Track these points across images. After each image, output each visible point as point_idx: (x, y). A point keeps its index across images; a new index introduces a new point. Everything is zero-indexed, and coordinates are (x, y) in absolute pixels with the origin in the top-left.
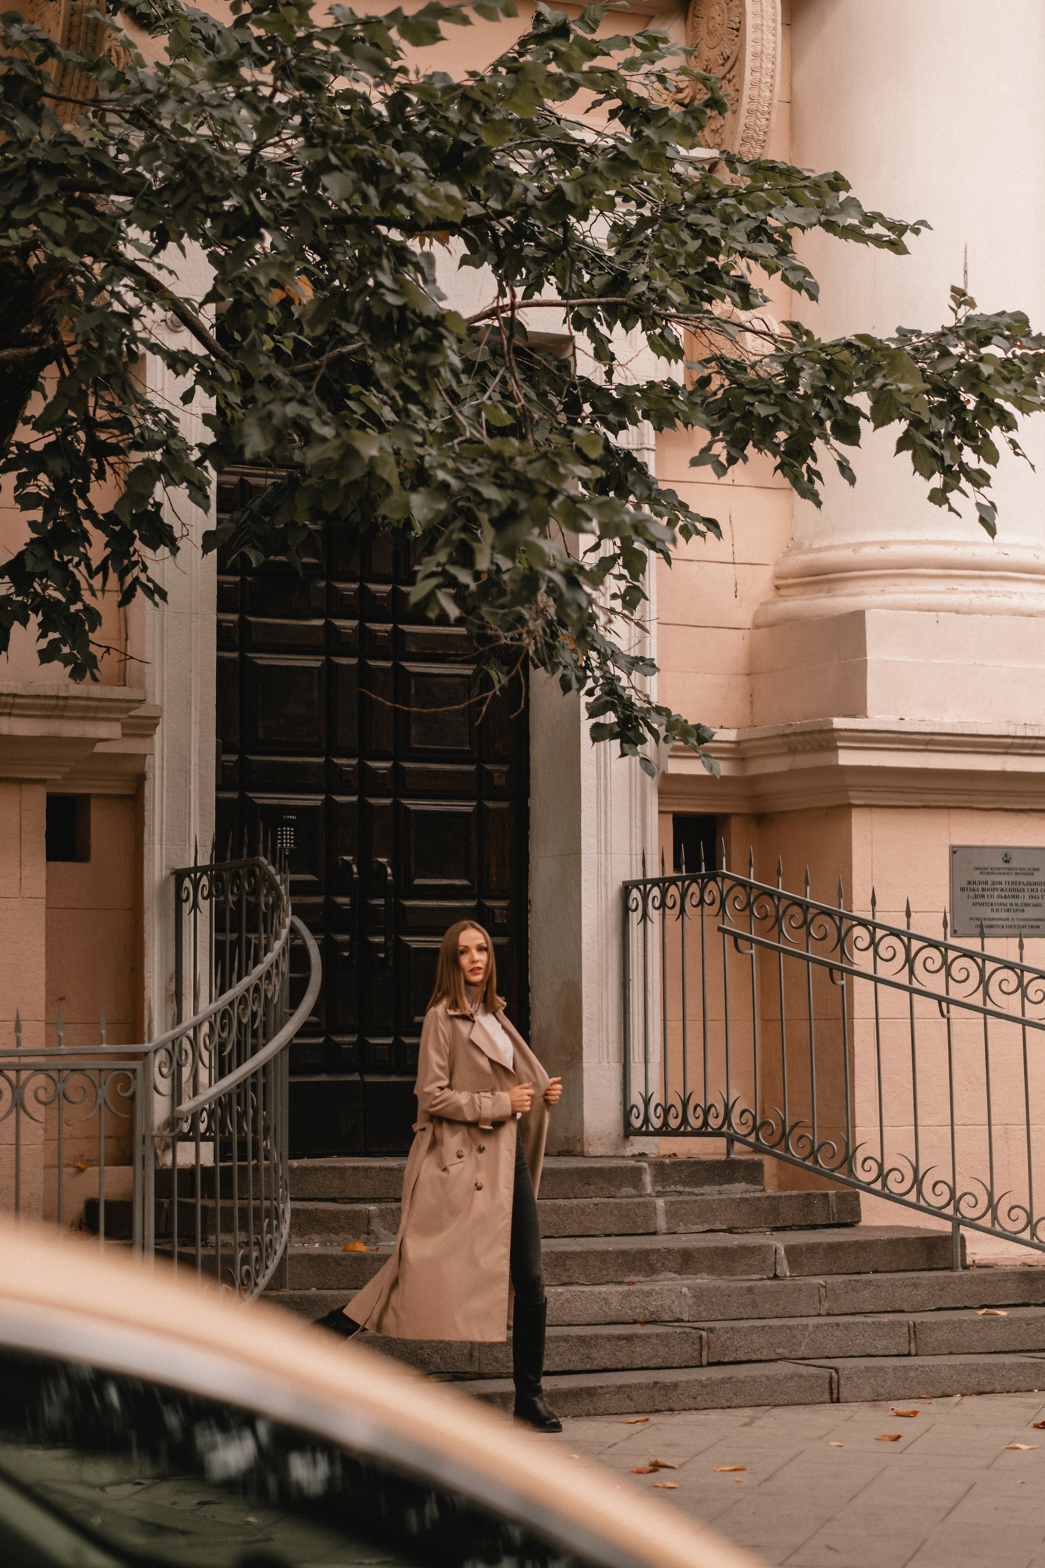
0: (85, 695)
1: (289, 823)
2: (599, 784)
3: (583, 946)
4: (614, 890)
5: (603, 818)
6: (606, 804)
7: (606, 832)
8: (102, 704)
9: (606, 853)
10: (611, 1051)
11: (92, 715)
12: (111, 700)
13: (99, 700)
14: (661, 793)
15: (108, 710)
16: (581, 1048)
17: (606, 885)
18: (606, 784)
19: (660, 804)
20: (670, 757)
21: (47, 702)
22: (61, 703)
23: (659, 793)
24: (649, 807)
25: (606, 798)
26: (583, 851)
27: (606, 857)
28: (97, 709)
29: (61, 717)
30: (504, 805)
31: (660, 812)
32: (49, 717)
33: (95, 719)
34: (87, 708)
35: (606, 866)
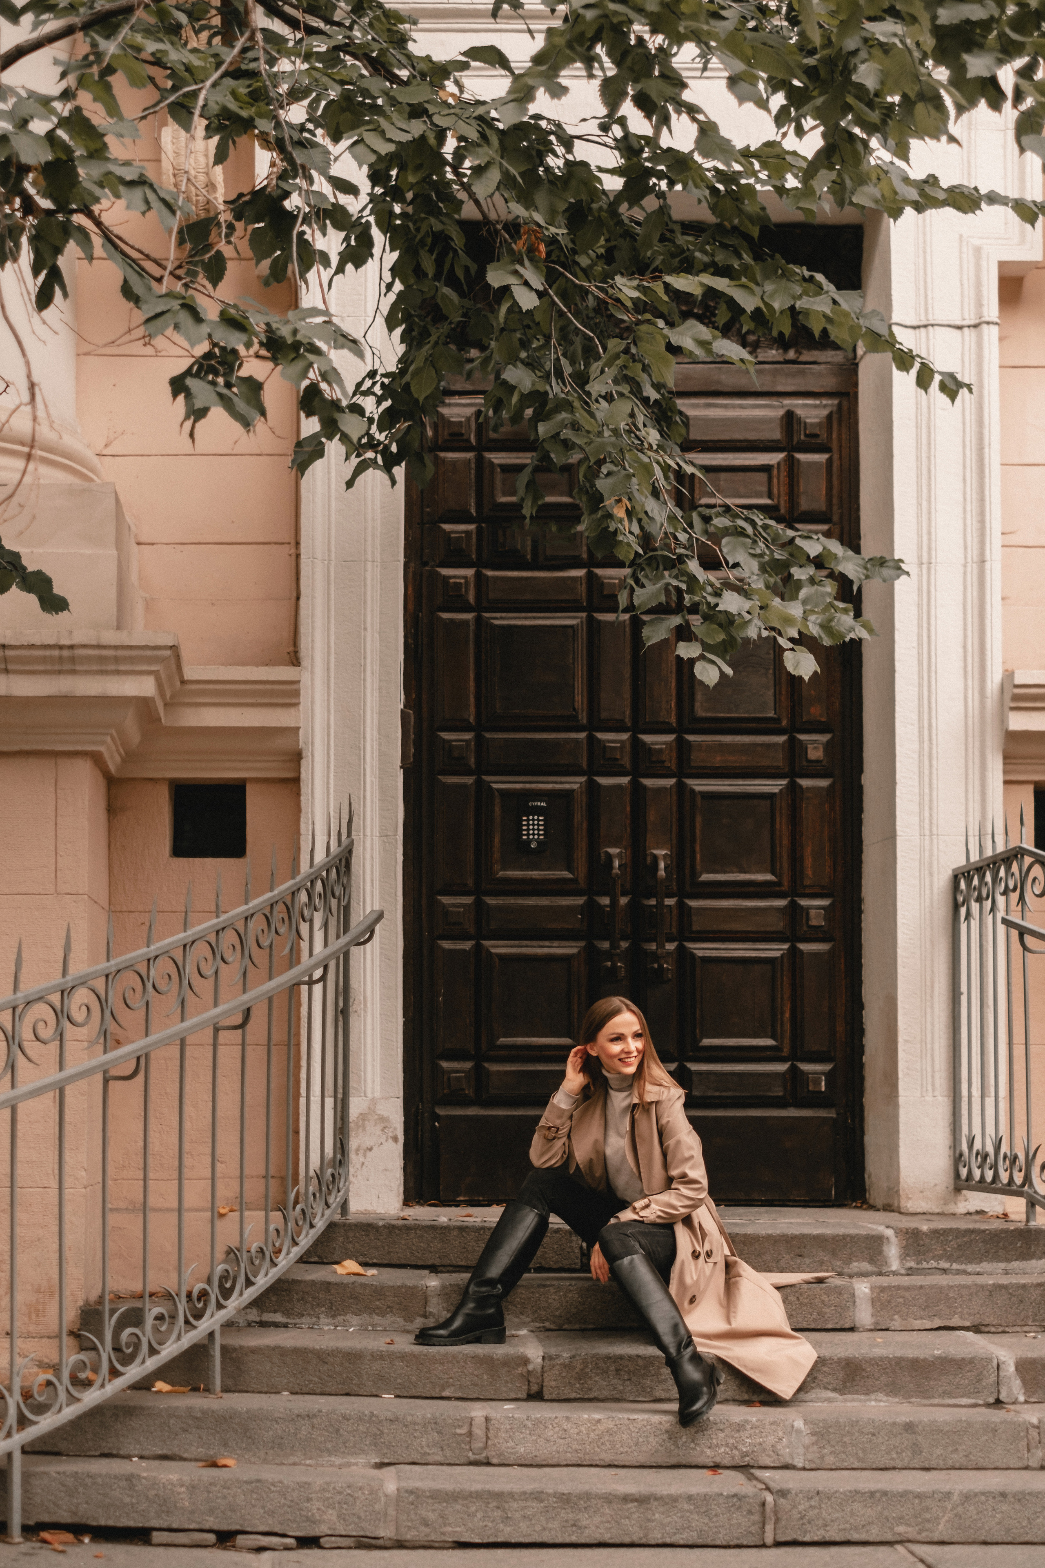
0: (94, 643)
1: (538, 811)
2: (921, 748)
3: (900, 952)
4: (943, 879)
5: (927, 791)
6: (931, 773)
7: (931, 808)
8: (120, 653)
9: (931, 835)
10: (937, 1084)
11: (112, 667)
12: (131, 647)
13: (116, 647)
14: (1008, 758)
15: (132, 660)
16: (897, 1079)
17: (931, 874)
18: (931, 749)
19: (1005, 772)
20: (1013, 709)
21: (48, 653)
22: (66, 653)
23: (1006, 758)
24: (989, 774)
25: (931, 766)
26: (899, 833)
27: (931, 840)
28: (117, 660)
29: (74, 672)
30: (824, 783)
31: (1006, 782)
32: (60, 672)
33: (118, 672)
34: (102, 659)
35: (931, 850)
